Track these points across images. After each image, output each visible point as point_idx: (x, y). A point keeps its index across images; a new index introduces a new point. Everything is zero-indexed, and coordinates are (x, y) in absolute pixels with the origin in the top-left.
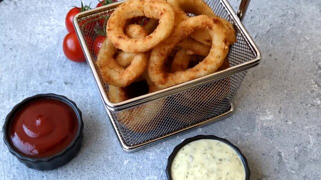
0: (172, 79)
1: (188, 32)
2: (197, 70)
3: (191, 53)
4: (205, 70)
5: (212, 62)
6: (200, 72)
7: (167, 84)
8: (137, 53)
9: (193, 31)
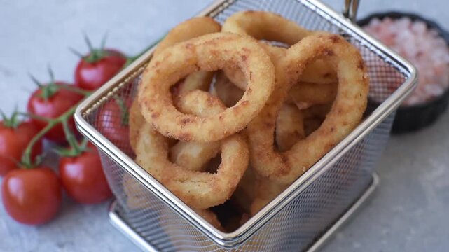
0: (297, 160)
1: (297, 72)
2: (332, 129)
3: (304, 105)
4: (345, 124)
5: (351, 108)
6: (338, 131)
7: (291, 172)
8: (229, 137)
9: (305, 67)
